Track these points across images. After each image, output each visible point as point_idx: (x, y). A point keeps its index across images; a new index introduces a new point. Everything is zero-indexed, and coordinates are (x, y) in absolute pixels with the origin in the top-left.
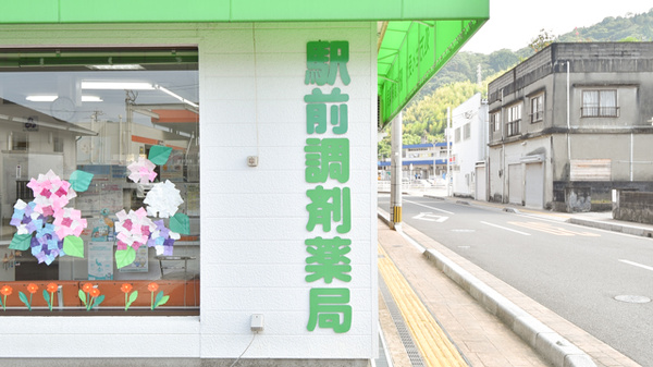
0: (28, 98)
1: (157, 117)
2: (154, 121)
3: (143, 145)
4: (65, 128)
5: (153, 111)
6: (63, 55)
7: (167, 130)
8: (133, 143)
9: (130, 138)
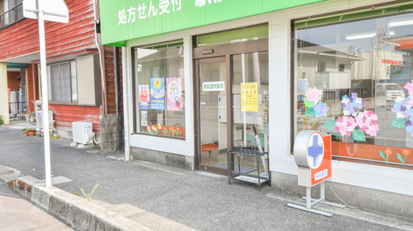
0: (347, 38)
1: (399, 45)
2: (397, 48)
3: (389, 65)
4: (346, 57)
5: (396, 42)
6: (376, 9)
7: (406, 54)
8: (383, 64)
9: (380, 61)
